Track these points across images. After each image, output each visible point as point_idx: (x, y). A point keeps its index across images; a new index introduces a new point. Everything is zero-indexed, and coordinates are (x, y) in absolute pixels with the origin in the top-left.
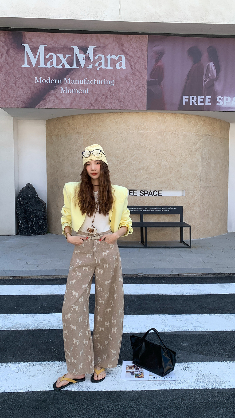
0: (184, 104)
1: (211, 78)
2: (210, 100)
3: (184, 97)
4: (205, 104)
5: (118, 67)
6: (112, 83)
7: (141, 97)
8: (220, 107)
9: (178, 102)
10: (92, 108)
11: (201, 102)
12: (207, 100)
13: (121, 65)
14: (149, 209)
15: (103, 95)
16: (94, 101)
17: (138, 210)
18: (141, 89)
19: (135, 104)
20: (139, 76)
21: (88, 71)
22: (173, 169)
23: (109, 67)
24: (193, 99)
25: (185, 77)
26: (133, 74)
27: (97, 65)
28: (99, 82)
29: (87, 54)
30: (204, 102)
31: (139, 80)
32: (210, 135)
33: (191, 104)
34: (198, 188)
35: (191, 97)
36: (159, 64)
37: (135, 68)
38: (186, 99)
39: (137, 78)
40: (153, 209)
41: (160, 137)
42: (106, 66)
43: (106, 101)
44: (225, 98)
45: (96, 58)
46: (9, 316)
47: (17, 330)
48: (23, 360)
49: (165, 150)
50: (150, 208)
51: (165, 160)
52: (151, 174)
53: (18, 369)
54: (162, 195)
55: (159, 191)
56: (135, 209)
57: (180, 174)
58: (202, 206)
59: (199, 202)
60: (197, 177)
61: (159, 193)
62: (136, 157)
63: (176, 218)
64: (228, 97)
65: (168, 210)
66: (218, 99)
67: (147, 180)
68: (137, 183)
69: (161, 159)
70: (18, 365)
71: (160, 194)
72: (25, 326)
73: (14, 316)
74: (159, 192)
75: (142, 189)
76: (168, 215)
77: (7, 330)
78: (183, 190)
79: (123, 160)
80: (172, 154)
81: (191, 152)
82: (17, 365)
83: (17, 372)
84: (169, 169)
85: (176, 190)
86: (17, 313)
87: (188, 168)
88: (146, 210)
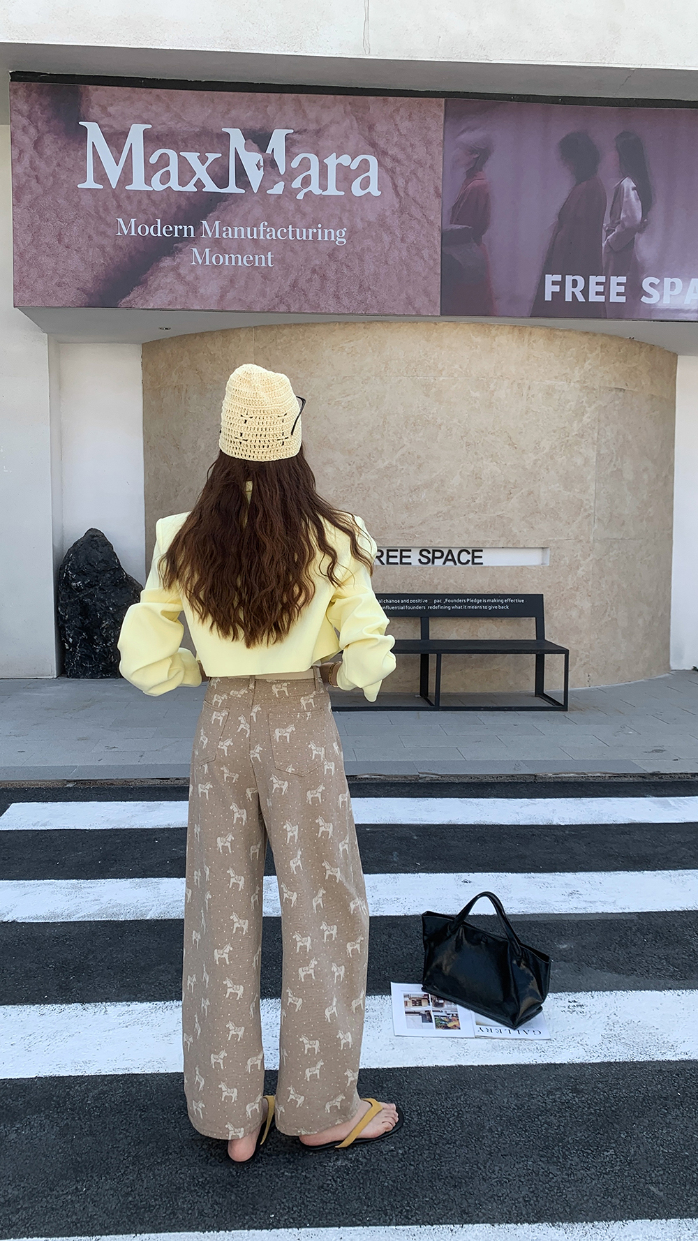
0: (548, 297)
1: (626, 224)
2: (622, 289)
3: (549, 278)
4: (608, 298)
5: (356, 190)
6: (339, 237)
7: (425, 278)
8: (651, 309)
9: (531, 294)
10: (283, 308)
11: (597, 293)
12: (614, 289)
13: (366, 184)
14: (447, 604)
15: (314, 271)
16: (287, 289)
17: (415, 604)
18: (425, 253)
19: (408, 298)
20: (419, 215)
21: (272, 200)
22: (515, 487)
23: (332, 190)
24: (575, 284)
25: (552, 220)
26: (402, 212)
27: (296, 184)
28: (304, 234)
29: (269, 151)
30: (606, 293)
31: (418, 227)
32: (621, 390)
33: (568, 298)
34: (588, 542)
35: (569, 278)
36: (476, 183)
37: (407, 195)
38: (554, 283)
39: (414, 223)
40: (459, 604)
41: (477, 394)
42: (324, 187)
43: (322, 288)
44: (667, 281)
45: (295, 164)
46: (83, 885)
47: (114, 921)
48: (139, 995)
49: (493, 432)
50: (449, 601)
51: (491, 461)
52: (452, 503)
53: (126, 1017)
54: (482, 564)
55: (473, 551)
56: (405, 604)
57: (536, 502)
58: (599, 595)
59: (590, 583)
60: (585, 510)
61: (474, 557)
62: (409, 453)
63: (524, 630)
64: (673, 280)
65: (501, 605)
66: (646, 284)
67: (441, 518)
68: (412, 527)
69: (480, 457)
70: (126, 1008)
71: (476, 560)
72: (133, 909)
73: (99, 885)
74: (475, 552)
75: (427, 545)
76: (499, 619)
77: (84, 920)
78: (543, 548)
79: (368, 460)
80: (512, 445)
81: (567, 438)
82: (123, 1008)
83: (127, 1027)
84: (505, 487)
85: (524, 548)
86: (104, 878)
87: (558, 485)
88: (437, 604)
